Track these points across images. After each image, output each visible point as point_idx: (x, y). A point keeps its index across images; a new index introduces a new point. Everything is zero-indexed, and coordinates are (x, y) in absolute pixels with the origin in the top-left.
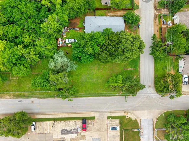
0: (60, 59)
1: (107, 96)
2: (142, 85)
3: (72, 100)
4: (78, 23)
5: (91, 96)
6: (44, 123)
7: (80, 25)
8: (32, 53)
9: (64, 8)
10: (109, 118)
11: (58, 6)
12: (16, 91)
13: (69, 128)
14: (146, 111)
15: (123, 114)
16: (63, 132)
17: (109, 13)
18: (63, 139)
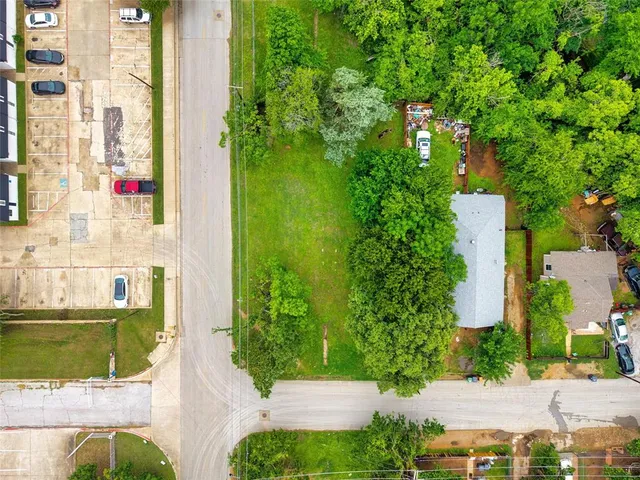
0: (366, 105)
1: (234, 268)
2: (271, 385)
3: (222, 144)
4: (483, 172)
5: (234, 214)
6: (145, 50)
7: (474, 178)
8: (387, 16)
9: (534, 124)
10: (158, 275)
11: (541, 105)
13: (125, 134)
14: (178, 401)
15: (169, 321)
16: (114, 115)
17: (518, 276)
18: (87, 114)
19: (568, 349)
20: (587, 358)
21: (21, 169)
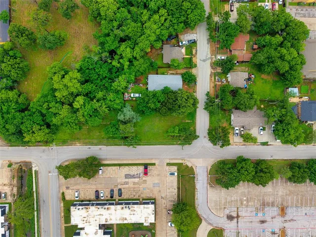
1: (167, 145)
2: (196, 135)
3: (136, 148)
4: (142, 79)
5: (153, 145)
6: (110, 168)
7: (143, 81)
10: (168, 164)
11: (126, 67)
12: (85, 139)
13: (132, 173)
14: (201, 159)
15: (180, 162)
16: (127, 176)
17: (170, 70)
18: (127, 183)
19: (189, 57)
20: (191, 52)
21: (141, 200)
